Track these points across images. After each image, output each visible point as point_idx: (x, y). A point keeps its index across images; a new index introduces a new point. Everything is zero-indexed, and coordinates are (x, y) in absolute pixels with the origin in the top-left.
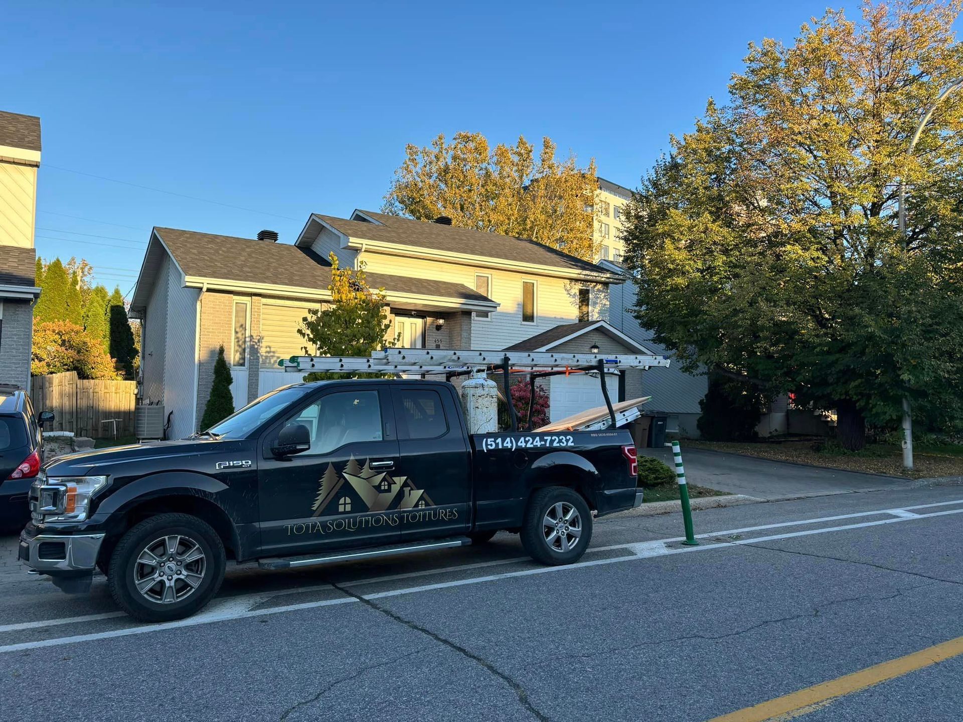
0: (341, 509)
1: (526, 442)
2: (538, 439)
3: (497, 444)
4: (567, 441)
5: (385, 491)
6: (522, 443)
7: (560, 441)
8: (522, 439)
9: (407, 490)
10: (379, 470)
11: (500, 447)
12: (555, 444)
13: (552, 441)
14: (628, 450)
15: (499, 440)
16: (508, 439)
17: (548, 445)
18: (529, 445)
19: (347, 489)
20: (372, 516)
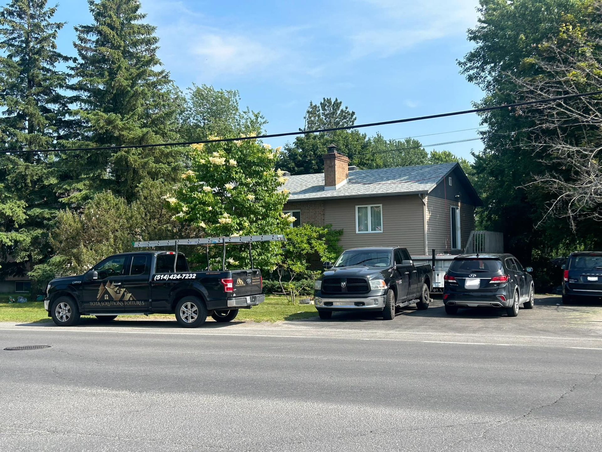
0: (105, 298)
1: (173, 277)
2: (180, 275)
3: (161, 278)
4: (193, 276)
5: (118, 293)
6: (171, 277)
7: (189, 276)
8: (172, 275)
9: (126, 293)
10: (116, 286)
11: (162, 279)
12: (186, 278)
13: (186, 276)
14: (224, 281)
15: (162, 276)
16: (166, 276)
17: (183, 278)
18: (174, 278)
19: (107, 292)
20: (115, 301)
